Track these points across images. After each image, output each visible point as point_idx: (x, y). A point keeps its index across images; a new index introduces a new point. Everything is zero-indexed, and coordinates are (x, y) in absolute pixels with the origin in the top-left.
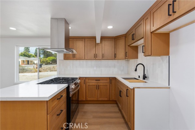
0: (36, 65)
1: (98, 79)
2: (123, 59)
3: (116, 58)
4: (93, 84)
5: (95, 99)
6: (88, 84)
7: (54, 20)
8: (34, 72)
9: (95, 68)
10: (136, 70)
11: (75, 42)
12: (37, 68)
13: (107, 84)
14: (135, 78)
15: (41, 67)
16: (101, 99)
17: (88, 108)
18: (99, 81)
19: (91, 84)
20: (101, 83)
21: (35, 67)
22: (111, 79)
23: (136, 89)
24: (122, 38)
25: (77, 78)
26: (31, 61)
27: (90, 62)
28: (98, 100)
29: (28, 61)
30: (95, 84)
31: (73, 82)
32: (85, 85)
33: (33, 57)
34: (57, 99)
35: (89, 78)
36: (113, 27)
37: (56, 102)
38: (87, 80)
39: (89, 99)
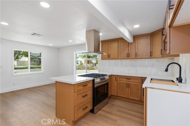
0: (92, 64)
1: (128, 78)
2: (160, 58)
3: (152, 57)
4: (124, 82)
5: (126, 97)
6: (119, 81)
7: (88, 32)
8: (90, 70)
9: (130, 68)
10: (167, 70)
11: (110, 44)
12: (93, 66)
13: (138, 84)
14: (172, 81)
15: (96, 66)
16: (131, 98)
17: (118, 103)
18: (129, 80)
19: (122, 82)
20: (132, 82)
21: (92, 66)
22: (142, 79)
23: (148, 89)
24: (158, 33)
25: (107, 75)
26: (90, 61)
27: (124, 62)
28: (129, 98)
29: (88, 61)
30: (126, 82)
31: (100, 77)
32: (116, 82)
33: (92, 57)
34: (83, 86)
35: (120, 76)
36: (140, 25)
37: (81, 87)
38: (118, 78)
39: (119, 95)
